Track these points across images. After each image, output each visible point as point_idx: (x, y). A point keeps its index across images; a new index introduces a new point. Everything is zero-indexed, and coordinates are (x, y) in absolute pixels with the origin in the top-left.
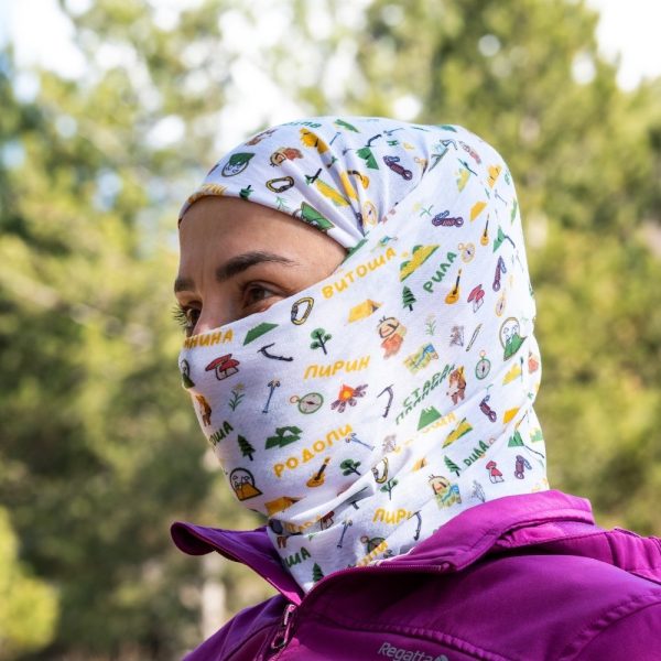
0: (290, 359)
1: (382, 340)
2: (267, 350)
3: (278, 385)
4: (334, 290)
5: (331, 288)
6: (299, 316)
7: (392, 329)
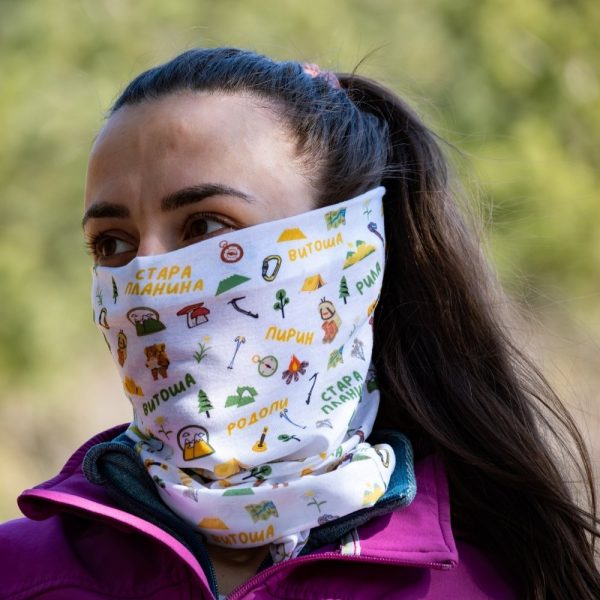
0: (256, 316)
1: (323, 322)
2: (238, 302)
3: (243, 342)
4: (298, 255)
5: (295, 252)
6: (270, 272)
7: (329, 315)
